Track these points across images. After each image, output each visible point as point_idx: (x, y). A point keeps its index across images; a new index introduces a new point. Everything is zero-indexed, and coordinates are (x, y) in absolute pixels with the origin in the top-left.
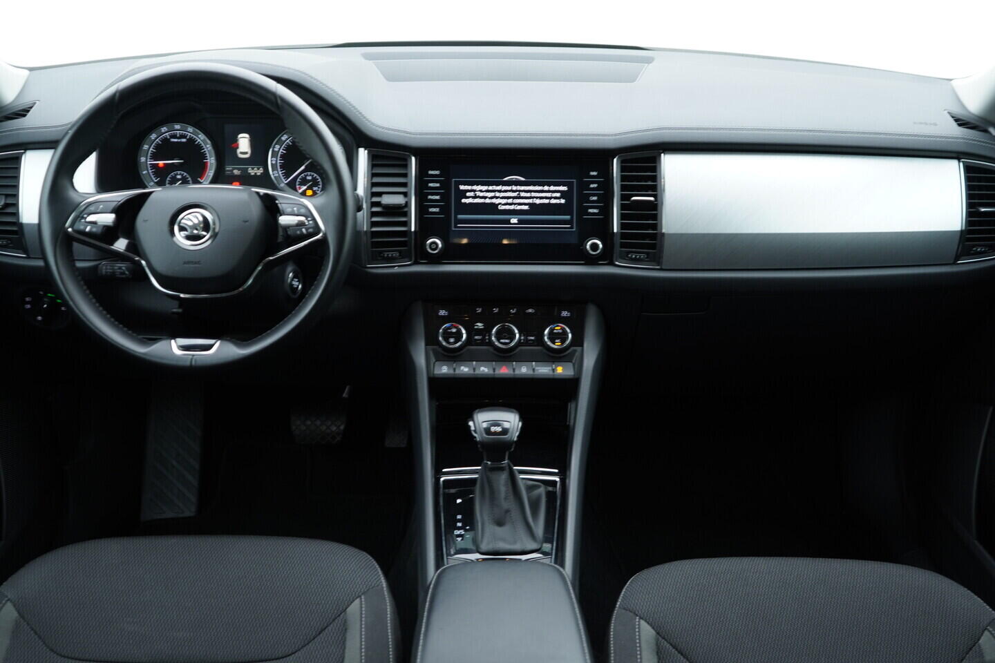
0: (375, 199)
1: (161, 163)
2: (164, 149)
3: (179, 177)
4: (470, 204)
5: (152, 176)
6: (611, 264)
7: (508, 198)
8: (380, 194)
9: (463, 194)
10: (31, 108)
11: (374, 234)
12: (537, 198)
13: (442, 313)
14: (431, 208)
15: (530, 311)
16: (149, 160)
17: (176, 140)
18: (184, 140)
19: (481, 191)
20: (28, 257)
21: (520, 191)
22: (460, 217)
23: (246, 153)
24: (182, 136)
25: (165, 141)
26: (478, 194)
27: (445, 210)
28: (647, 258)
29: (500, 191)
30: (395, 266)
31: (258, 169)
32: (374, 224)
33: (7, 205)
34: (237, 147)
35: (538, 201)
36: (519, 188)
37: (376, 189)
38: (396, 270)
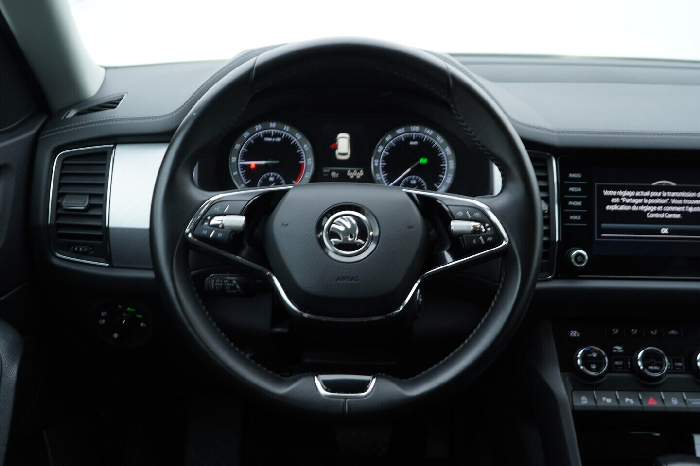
1: (253, 164)
2: (256, 149)
3: (271, 179)
4: (615, 211)
5: (243, 178)
7: (658, 205)
9: (608, 200)
10: (120, 100)
12: (690, 205)
13: (574, 333)
14: (572, 215)
15: (673, 332)
16: (239, 160)
17: (269, 139)
18: (279, 139)
19: (627, 197)
20: (111, 266)
21: (670, 198)
22: (604, 225)
23: (345, 154)
24: (277, 135)
25: (258, 140)
26: (624, 200)
27: (587, 217)
29: (648, 197)
31: (358, 171)
33: (91, 207)
34: (336, 148)
35: (691, 209)
36: (669, 194)
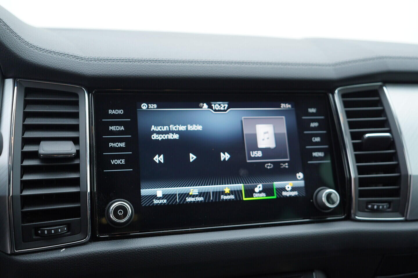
0: (28, 148)
6: (349, 218)
8: (37, 141)
11: (26, 200)
28: (389, 208)
30: (61, 248)
32: (26, 185)
37: (29, 135)
38: (64, 253)
